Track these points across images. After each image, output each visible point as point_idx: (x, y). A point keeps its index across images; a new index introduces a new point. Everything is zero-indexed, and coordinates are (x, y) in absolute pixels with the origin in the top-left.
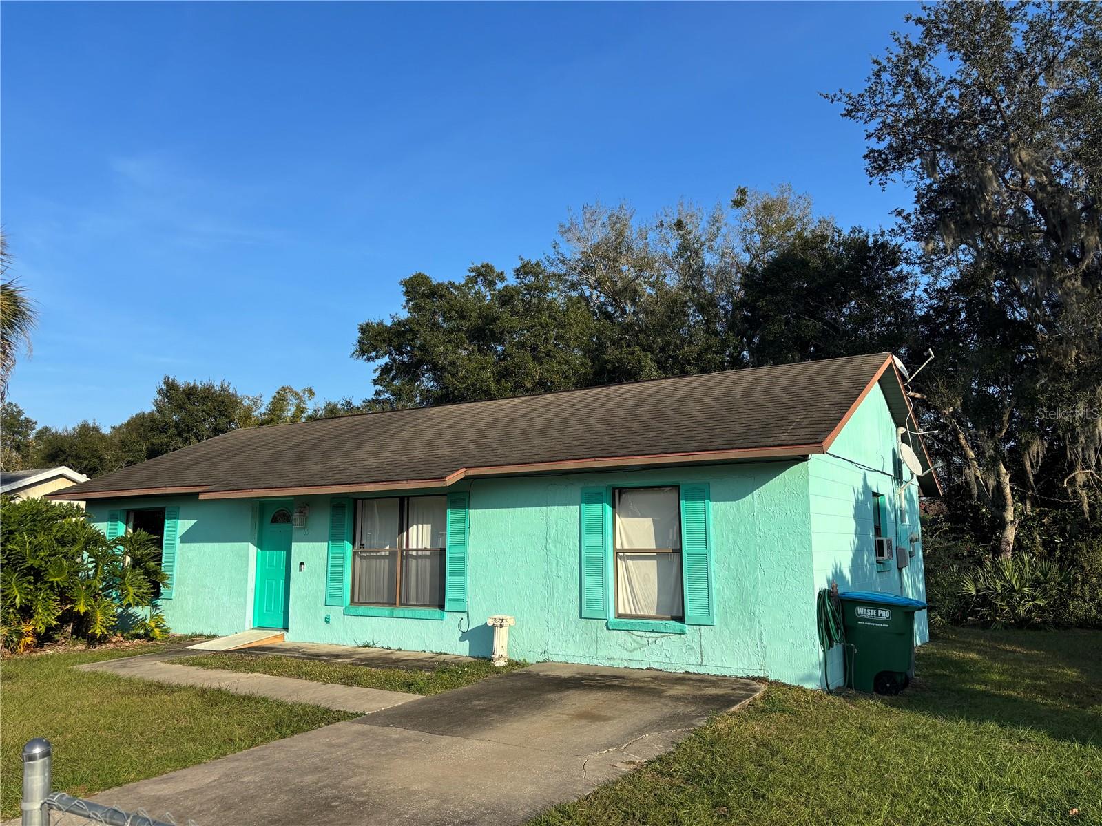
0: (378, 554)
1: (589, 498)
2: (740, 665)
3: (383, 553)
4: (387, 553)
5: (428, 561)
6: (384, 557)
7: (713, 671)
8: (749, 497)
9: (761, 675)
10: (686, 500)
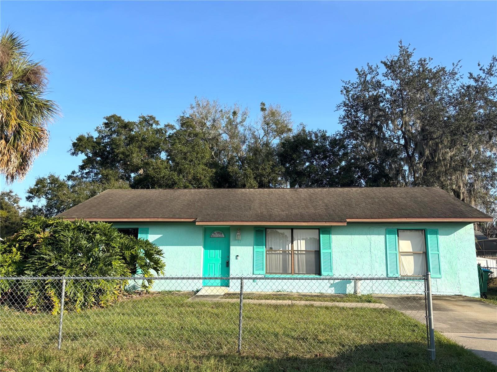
0: (276, 252)
1: (390, 233)
2: (452, 291)
3: (278, 252)
4: (281, 252)
5: (304, 256)
6: (280, 254)
7: (442, 294)
8: (453, 235)
9: (460, 294)
10: (430, 235)
